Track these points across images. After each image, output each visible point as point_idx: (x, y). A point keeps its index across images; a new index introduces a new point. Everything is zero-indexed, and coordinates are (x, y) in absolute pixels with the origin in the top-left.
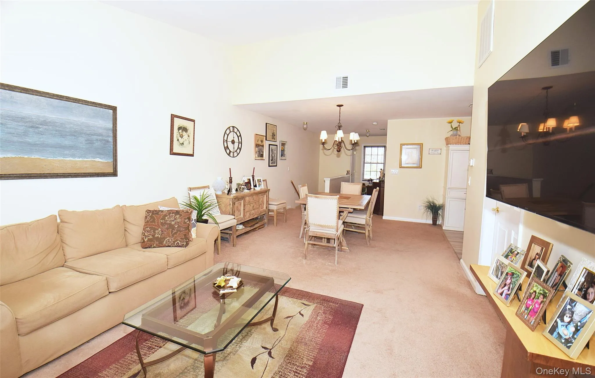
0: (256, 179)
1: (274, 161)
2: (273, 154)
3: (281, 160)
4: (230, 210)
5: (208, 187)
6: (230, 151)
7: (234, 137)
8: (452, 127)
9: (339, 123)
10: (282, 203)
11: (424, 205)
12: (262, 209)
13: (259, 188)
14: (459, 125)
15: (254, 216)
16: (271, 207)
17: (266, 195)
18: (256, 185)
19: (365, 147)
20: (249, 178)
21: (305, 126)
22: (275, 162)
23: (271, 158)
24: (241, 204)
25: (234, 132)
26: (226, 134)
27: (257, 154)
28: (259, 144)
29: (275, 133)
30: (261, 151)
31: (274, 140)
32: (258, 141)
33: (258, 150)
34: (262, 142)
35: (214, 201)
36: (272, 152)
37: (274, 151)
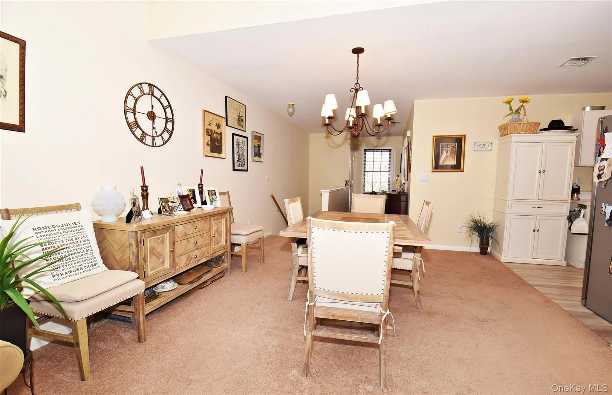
0: (205, 190)
1: (242, 163)
2: (240, 151)
3: (254, 161)
4: (131, 258)
5: (77, 207)
6: (144, 134)
7: (153, 107)
8: (511, 109)
9: (357, 83)
10: (256, 230)
11: (468, 225)
12: (217, 244)
13: (211, 206)
14: (522, 106)
15: (198, 261)
16: (236, 239)
17: (224, 219)
18: (205, 200)
19: (365, 151)
20: (192, 188)
21: (291, 110)
22: (244, 164)
23: (236, 157)
24: (163, 242)
25: (152, 95)
26: (133, 96)
27: (209, 147)
28: (212, 130)
29: (242, 116)
30: (218, 142)
31: (242, 128)
32: (211, 124)
33: (211, 141)
34: (218, 126)
35: (85, 239)
36: (239, 147)
37: (242, 146)
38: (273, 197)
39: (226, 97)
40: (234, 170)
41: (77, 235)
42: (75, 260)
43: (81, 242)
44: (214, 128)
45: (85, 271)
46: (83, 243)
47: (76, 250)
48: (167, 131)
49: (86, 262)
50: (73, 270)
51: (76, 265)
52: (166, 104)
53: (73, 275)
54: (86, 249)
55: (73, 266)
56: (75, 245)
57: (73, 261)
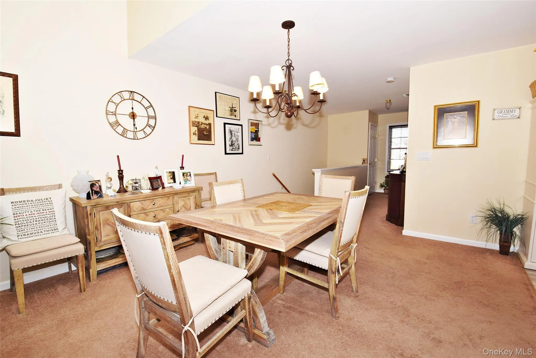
1: (236, 147)
2: (233, 137)
3: (250, 145)
5: (59, 187)
6: (125, 130)
7: (133, 108)
9: (288, 60)
11: (482, 214)
19: (391, 127)
22: (239, 148)
23: (228, 143)
25: (133, 99)
26: (113, 102)
27: (196, 136)
28: (199, 122)
29: (235, 108)
30: (207, 131)
31: (235, 117)
32: (197, 117)
33: (198, 131)
34: (207, 118)
35: (51, 210)
36: (231, 134)
37: (235, 133)
38: (274, 175)
39: (216, 93)
40: (226, 153)
41: (45, 207)
42: (37, 226)
43: (46, 212)
44: (202, 120)
45: (45, 234)
46: (48, 213)
47: (40, 218)
48: (149, 126)
49: (46, 227)
50: (34, 233)
51: (37, 229)
52: (147, 104)
53: (33, 236)
54: (50, 218)
55: (34, 229)
56: (41, 214)
57: (36, 226)
